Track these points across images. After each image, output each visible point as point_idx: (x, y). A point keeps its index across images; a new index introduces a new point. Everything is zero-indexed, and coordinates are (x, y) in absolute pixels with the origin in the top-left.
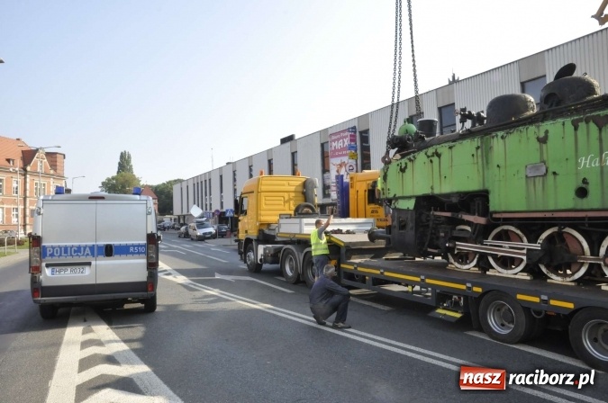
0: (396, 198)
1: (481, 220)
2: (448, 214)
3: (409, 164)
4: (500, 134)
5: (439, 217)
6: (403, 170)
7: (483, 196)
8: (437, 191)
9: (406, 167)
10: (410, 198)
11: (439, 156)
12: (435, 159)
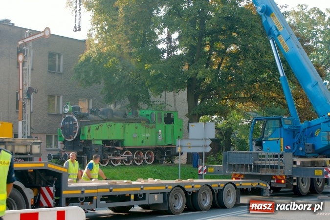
0: (93, 140)
1: (122, 149)
2: (110, 147)
3: (100, 127)
4: (128, 124)
5: (106, 147)
6: (97, 129)
7: (122, 141)
8: (110, 139)
9: (98, 128)
10: (99, 140)
11: (111, 126)
12: (109, 127)
